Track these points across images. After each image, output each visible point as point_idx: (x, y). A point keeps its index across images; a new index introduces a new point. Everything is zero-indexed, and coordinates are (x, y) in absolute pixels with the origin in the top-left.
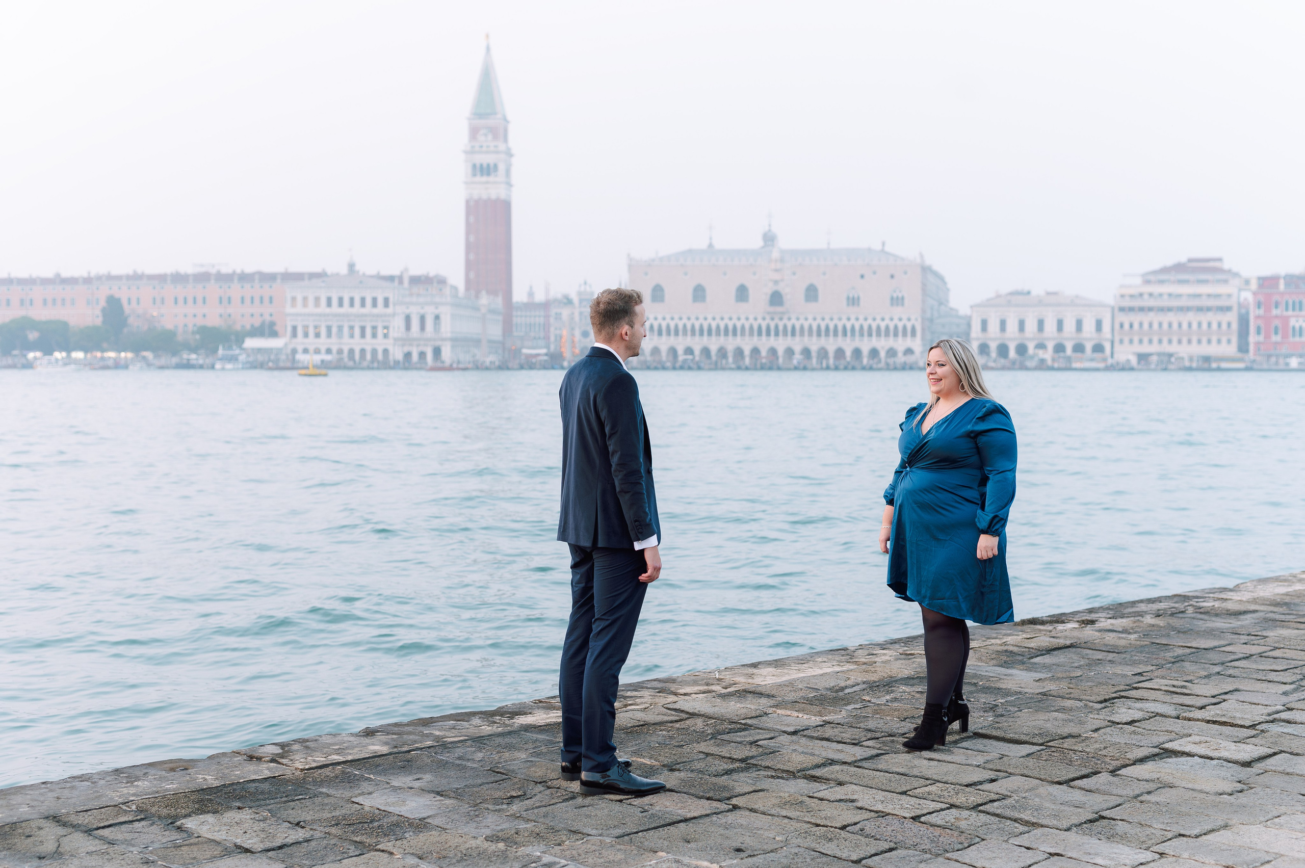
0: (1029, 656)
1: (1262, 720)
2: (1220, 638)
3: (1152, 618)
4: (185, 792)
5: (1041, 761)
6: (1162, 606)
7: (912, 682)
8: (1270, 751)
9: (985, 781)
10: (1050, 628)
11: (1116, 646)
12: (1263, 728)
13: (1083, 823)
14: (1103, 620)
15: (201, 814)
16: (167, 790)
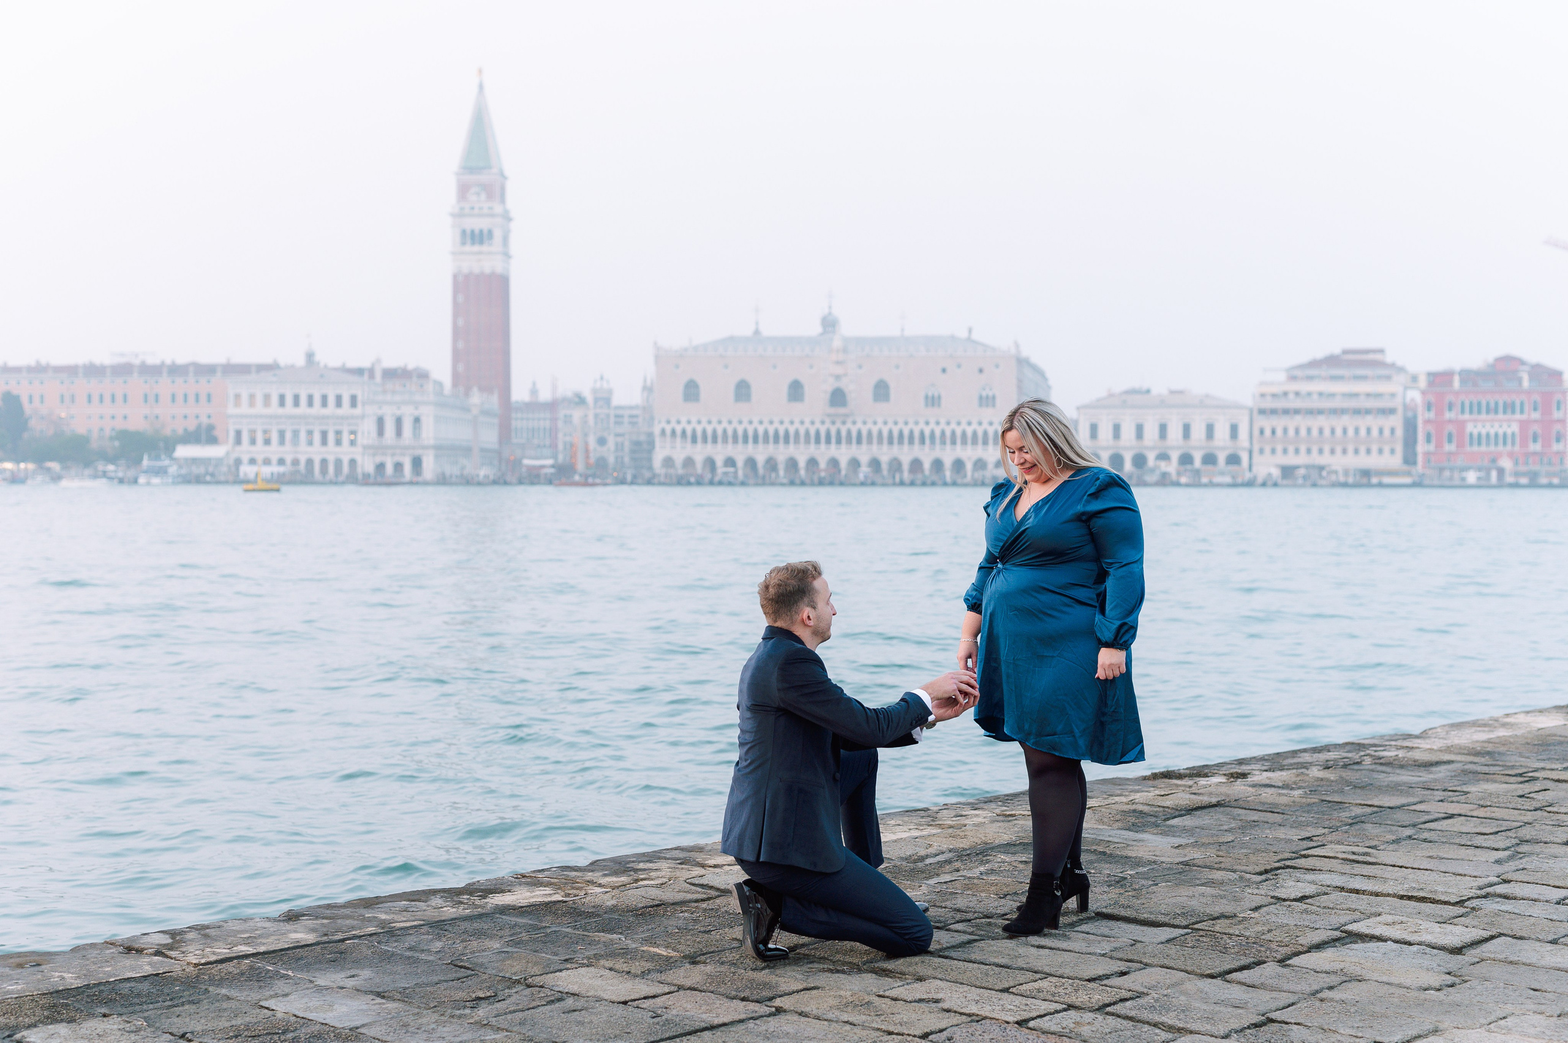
0: (1163, 817)
1: (1471, 895)
2: (1408, 794)
3: (1319, 770)
4: (33, 995)
5: (1186, 949)
6: (1332, 755)
7: (1013, 849)
8: (1486, 934)
9: (1112, 975)
10: (1190, 783)
11: (1276, 805)
12: (1474, 905)
13: (1245, 1028)
14: (1257, 773)
15: (51, 1023)
16: (8, 992)
